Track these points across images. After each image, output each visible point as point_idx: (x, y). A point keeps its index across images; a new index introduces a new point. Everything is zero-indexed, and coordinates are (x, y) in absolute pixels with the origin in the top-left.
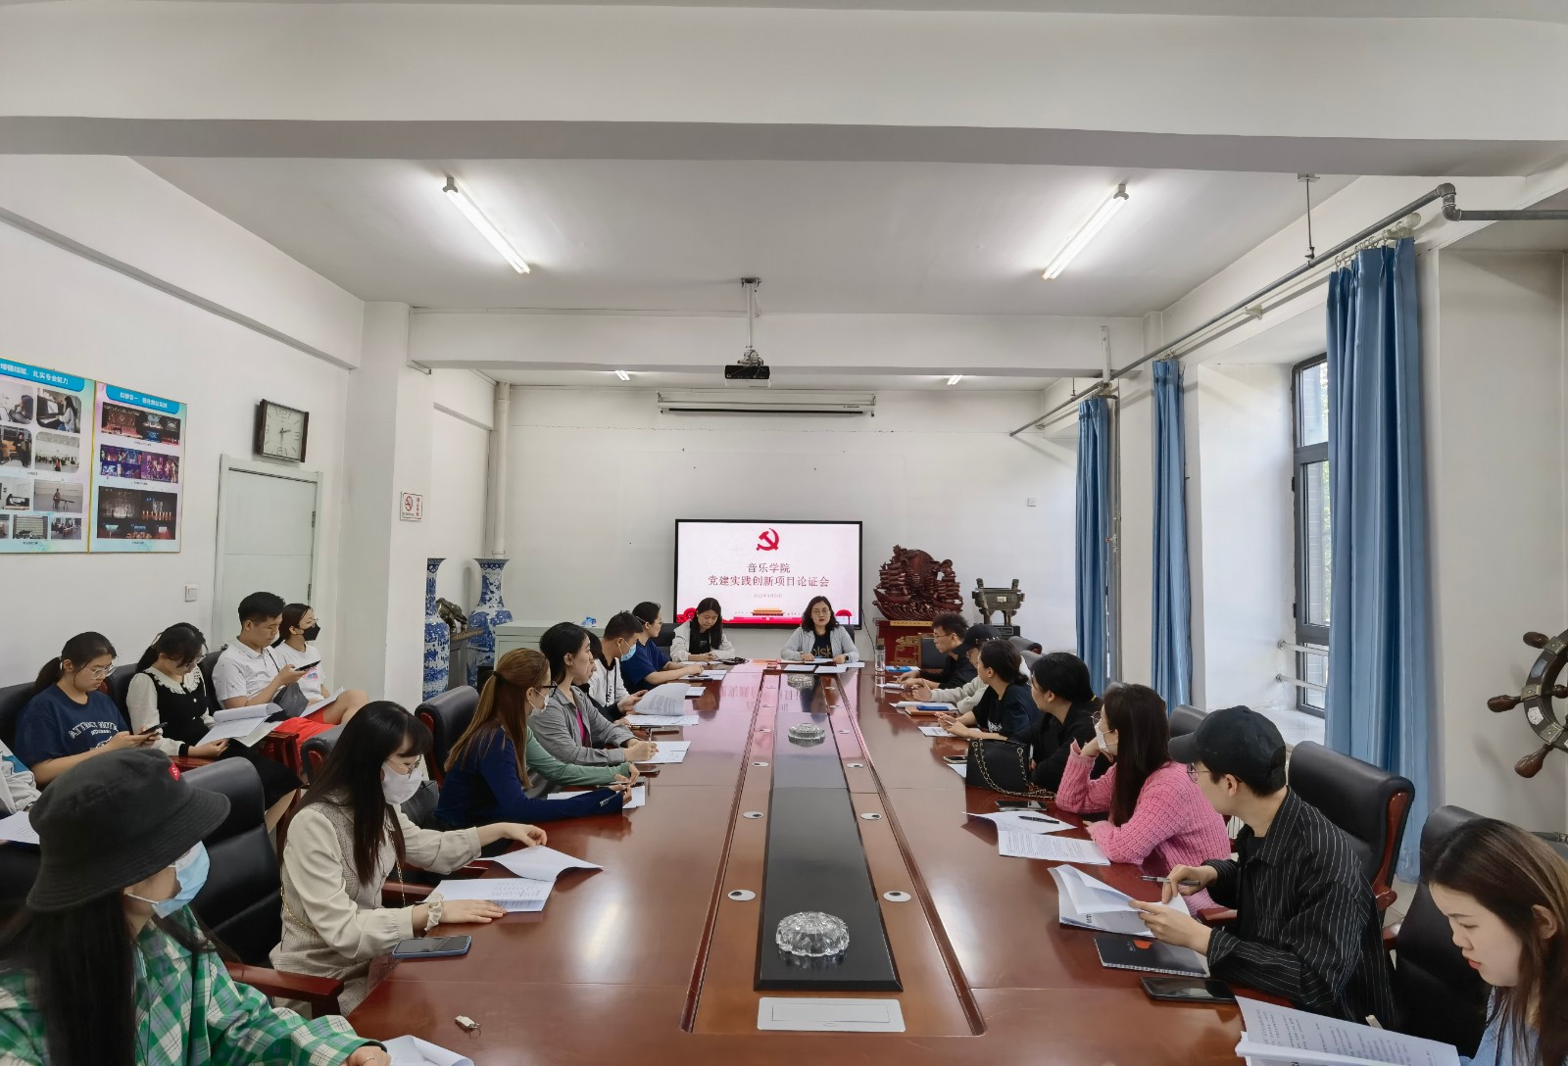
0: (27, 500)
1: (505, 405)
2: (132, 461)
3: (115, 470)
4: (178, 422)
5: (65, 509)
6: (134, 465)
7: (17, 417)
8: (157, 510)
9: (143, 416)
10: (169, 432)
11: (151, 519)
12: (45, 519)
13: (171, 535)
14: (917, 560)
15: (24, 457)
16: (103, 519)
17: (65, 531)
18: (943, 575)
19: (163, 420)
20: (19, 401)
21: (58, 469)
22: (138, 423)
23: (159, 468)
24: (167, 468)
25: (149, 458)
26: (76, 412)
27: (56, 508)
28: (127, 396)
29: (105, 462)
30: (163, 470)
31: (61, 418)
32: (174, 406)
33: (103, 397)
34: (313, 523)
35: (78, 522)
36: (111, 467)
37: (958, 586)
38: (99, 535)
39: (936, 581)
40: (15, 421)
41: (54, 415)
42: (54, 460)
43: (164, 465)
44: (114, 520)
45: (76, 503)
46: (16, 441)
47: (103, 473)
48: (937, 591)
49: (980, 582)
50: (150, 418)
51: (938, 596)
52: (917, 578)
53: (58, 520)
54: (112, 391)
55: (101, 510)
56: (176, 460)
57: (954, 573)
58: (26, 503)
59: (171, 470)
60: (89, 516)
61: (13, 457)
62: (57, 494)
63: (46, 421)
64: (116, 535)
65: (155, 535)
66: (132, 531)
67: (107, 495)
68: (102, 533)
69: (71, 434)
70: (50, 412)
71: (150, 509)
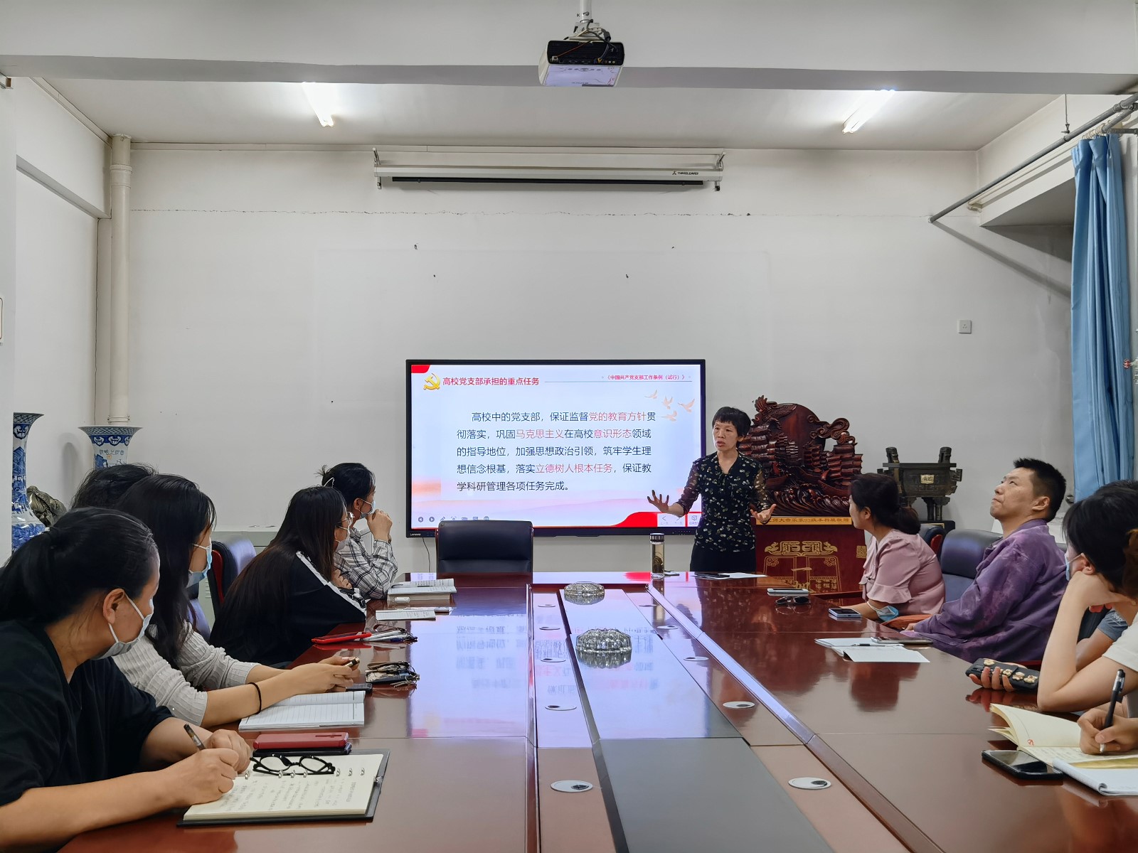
1: (123, 174)
14: (792, 420)
18: (835, 442)
37: (860, 460)
39: (823, 454)
48: (825, 469)
49: (892, 453)
51: (827, 477)
52: (793, 448)
57: (853, 439)
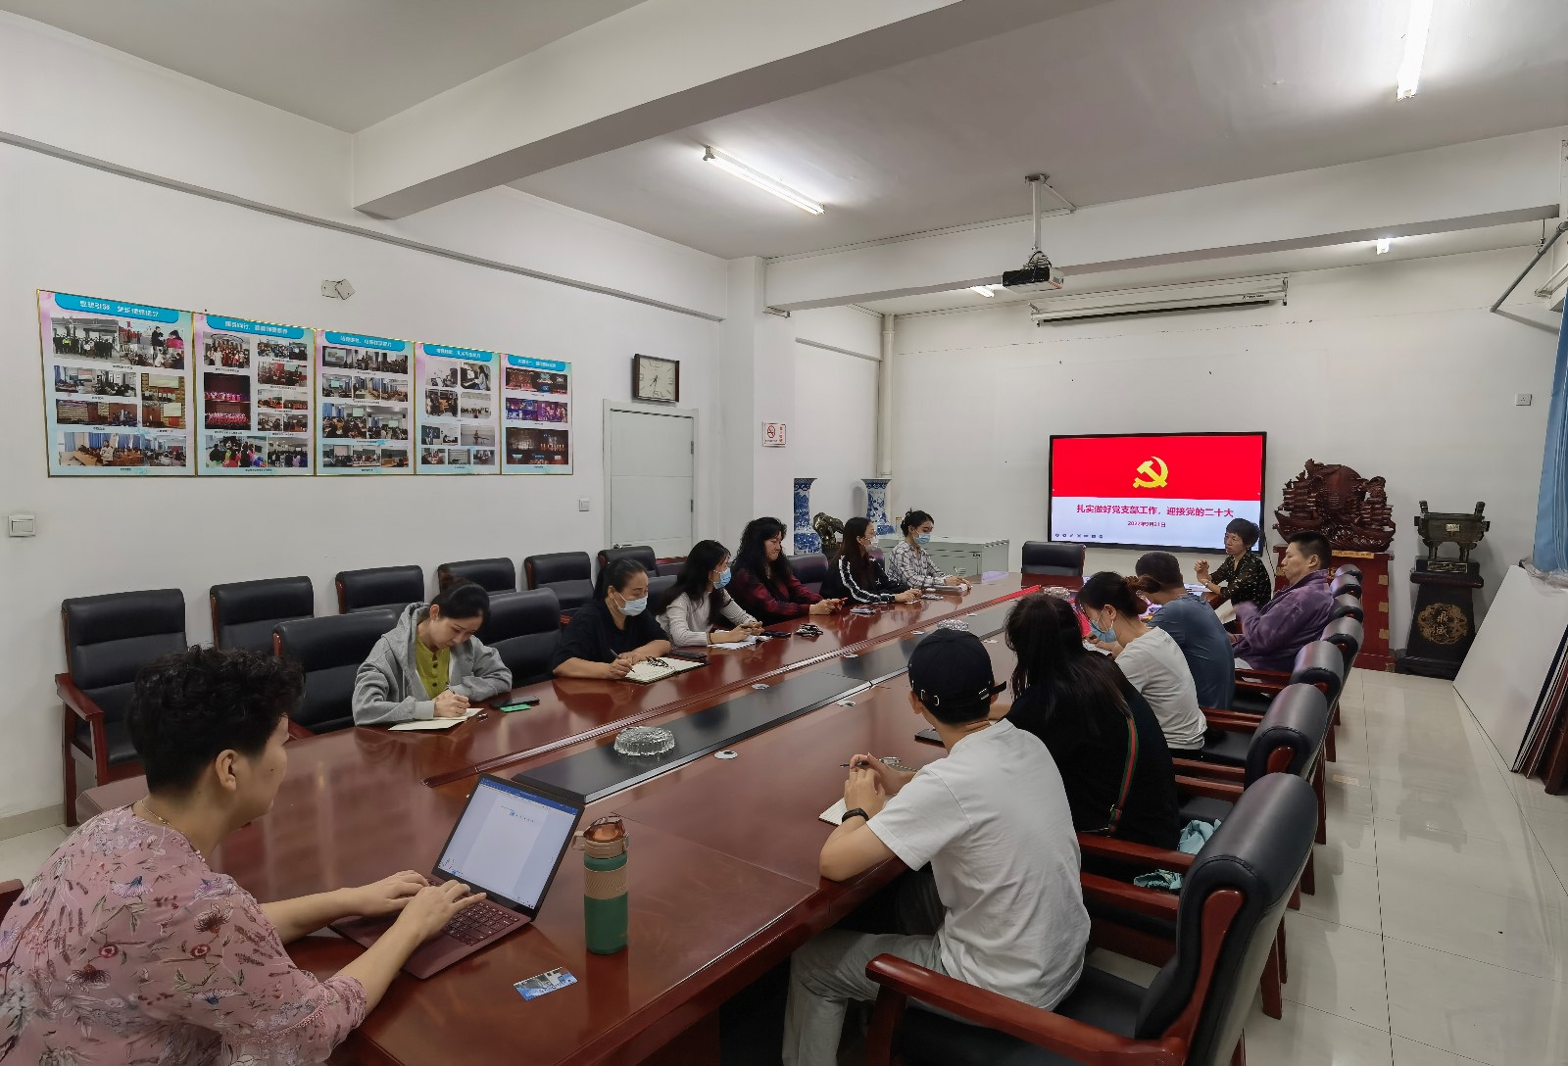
0: (456, 438)
1: (890, 335)
2: (530, 408)
3: (518, 415)
4: (565, 377)
5: (482, 444)
6: (533, 412)
7: (448, 383)
8: (553, 444)
9: (537, 375)
10: (559, 385)
11: (547, 450)
12: (469, 451)
13: (566, 462)
14: (1336, 477)
15: (453, 410)
16: (511, 451)
17: (483, 459)
18: (1371, 495)
19: (553, 377)
20: (449, 373)
21: (476, 417)
22: (534, 380)
23: (551, 412)
24: (559, 411)
25: (543, 405)
26: (487, 376)
27: (476, 443)
28: (524, 361)
29: (509, 410)
30: (555, 413)
31: (476, 381)
32: (561, 365)
33: (506, 364)
34: (692, 450)
35: (492, 452)
36: (515, 414)
37: (1391, 510)
38: (508, 462)
39: (1360, 503)
40: (447, 386)
41: (471, 380)
42: (474, 411)
43: (556, 410)
44: (518, 451)
45: (491, 440)
46: (448, 399)
47: (508, 418)
48: (1360, 514)
49: (1424, 504)
50: (543, 376)
51: (1361, 521)
52: (1334, 499)
53: (478, 451)
54: (511, 358)
55: (509, 444)
56: (565, 405)
57: (1386, 493)
58: (455, 441)
59: (561, 413)
60: (500, 448)
61: (446, 410)
62: (476, 434)
63: (466, 385)
64: (521, 462)
65: (551, 461)
66: (534, 459)
67: (512, 434)
68: (510, 460)
69: (484, 392)
70: (469, 377)
71: (547, 443)
